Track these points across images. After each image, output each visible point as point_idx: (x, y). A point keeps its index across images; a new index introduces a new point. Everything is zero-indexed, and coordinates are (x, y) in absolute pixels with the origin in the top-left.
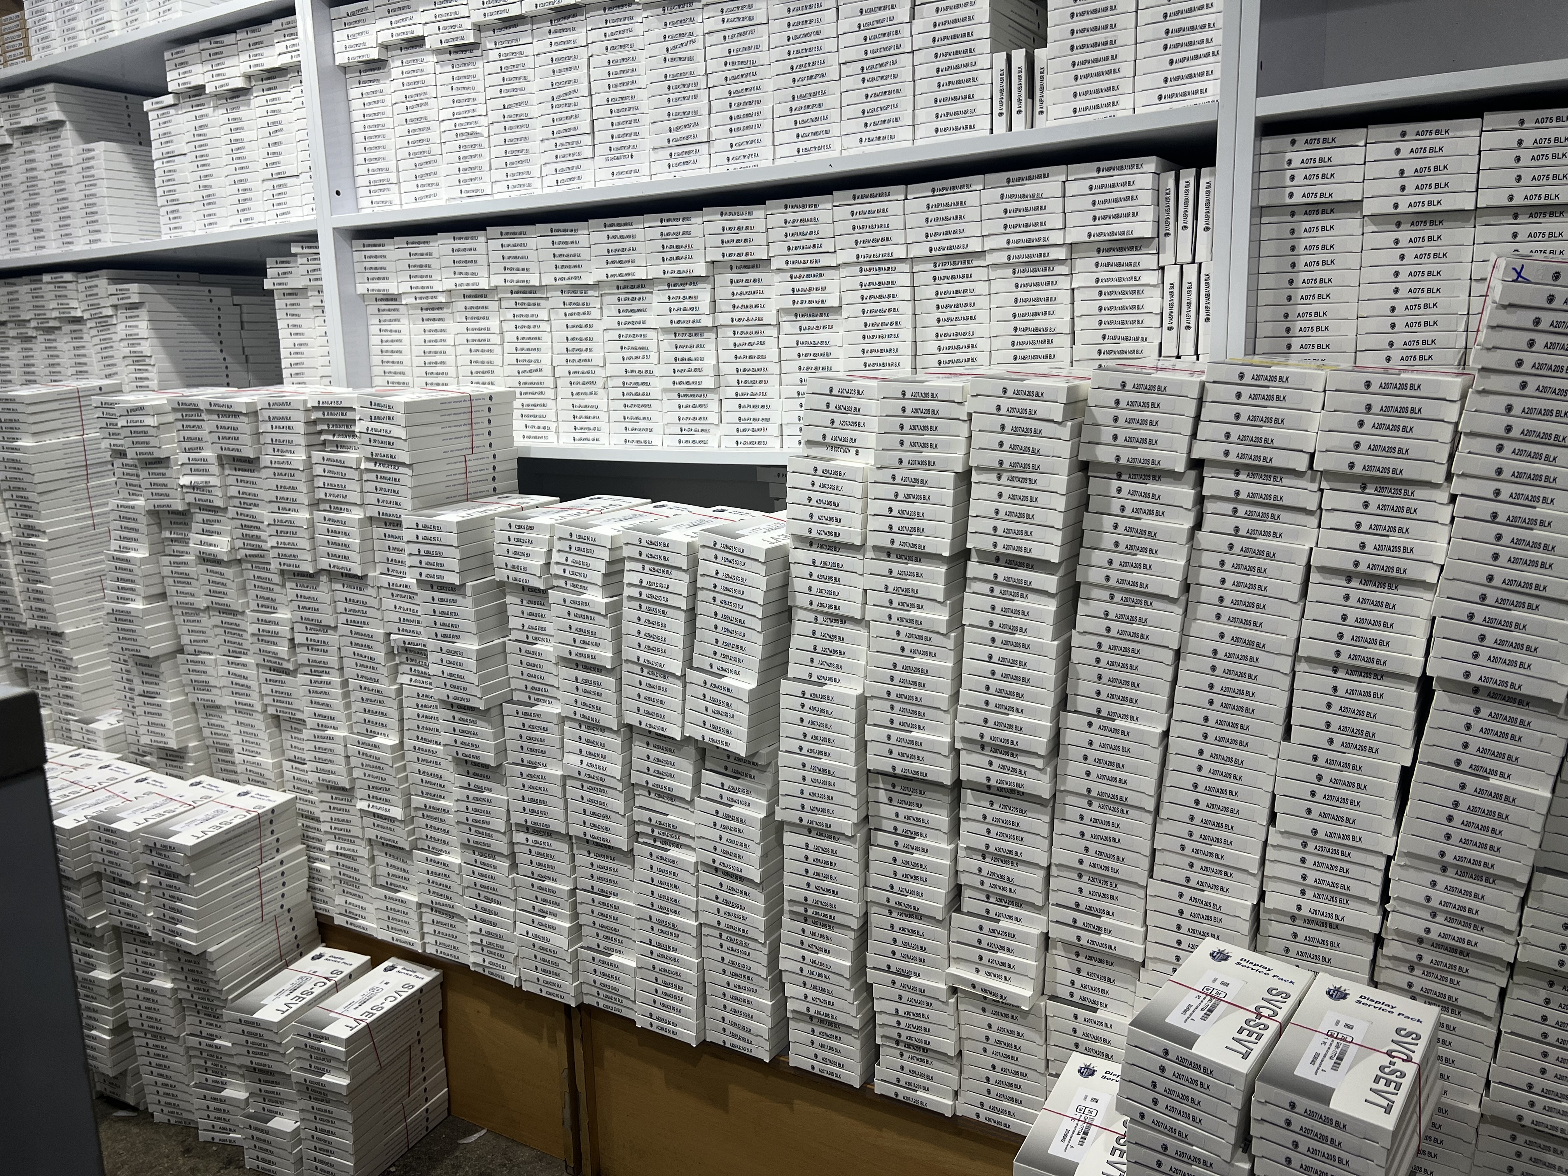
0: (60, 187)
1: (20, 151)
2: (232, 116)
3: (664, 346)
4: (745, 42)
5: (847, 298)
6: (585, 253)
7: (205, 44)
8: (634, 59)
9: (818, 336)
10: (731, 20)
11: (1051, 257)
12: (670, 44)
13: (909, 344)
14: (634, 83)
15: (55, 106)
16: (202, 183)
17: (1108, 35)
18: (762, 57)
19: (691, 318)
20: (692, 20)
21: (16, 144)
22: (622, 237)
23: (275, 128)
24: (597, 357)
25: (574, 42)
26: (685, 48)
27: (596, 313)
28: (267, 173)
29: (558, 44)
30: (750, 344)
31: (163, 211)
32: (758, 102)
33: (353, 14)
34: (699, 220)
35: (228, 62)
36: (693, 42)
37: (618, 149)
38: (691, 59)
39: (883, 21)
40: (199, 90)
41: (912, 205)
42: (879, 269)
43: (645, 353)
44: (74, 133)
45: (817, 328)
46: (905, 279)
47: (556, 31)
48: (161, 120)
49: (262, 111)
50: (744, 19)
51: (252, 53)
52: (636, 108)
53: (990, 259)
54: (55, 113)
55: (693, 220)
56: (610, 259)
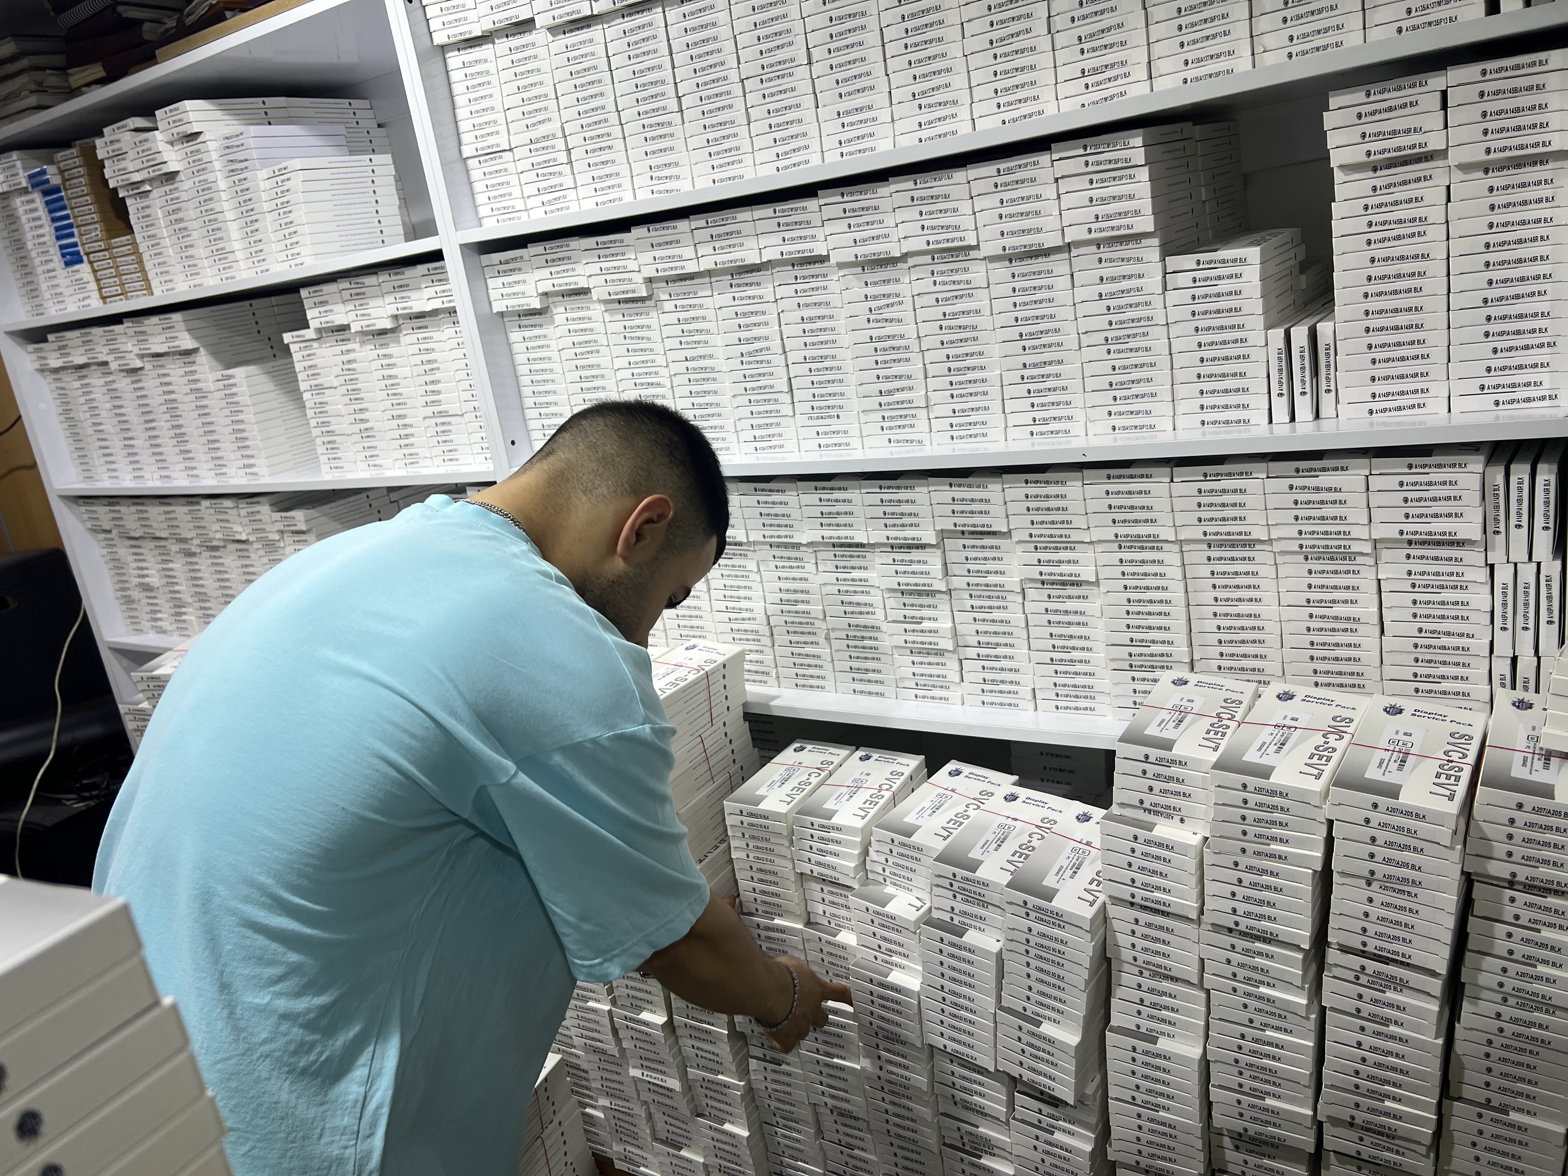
0: (203, 411)
1: (154, 373)
2: (382, 352)
3: (891, 603)
4: (961, 306)
5: (1104, 573)
6: (795, 513)
7: (343, 284)
8: (831, 317)
9: (1070, 605)
10: (945, 283)
11: (1353, 549)
12: (874, 304)
13: (1183, 622)
14: (834, 342)
15: (186, 335)
16: (358, 416)
17: (1414, 318)
18: (983, 321)
19: (921, 581)
20: (897, 281)
21: (148, 366)
22: (837, 501)
23: (431, 366)
24: (816, 610)
25: (761, 297)
26: (890, 309)
27: (810, 567)
28: (429, 411)
29: (742, 299)
30: (990, 607)
31: (319, 441)
32: (983, 368)
33: (507, 262)
34: (925, 490)
35: (373, 303)
36: (901, 303)
37: (821, 408)
38: (900, 321)
39: (1129, 291)
40: (343, 329)
41: (1178, 488)
42: (1142, 548)
43: (870, 609)
44: (209, 357)
45: (1069, 597)
46: (1175, 559)
47: (739, 285)
48: (305, 353)
49: (415, 349)
50: (959, 283)
51: (398, 295)
52: (839, 368)
53: (1277, 547)
54: (186, 342)
55: (917, 489)
56: (824, 521)
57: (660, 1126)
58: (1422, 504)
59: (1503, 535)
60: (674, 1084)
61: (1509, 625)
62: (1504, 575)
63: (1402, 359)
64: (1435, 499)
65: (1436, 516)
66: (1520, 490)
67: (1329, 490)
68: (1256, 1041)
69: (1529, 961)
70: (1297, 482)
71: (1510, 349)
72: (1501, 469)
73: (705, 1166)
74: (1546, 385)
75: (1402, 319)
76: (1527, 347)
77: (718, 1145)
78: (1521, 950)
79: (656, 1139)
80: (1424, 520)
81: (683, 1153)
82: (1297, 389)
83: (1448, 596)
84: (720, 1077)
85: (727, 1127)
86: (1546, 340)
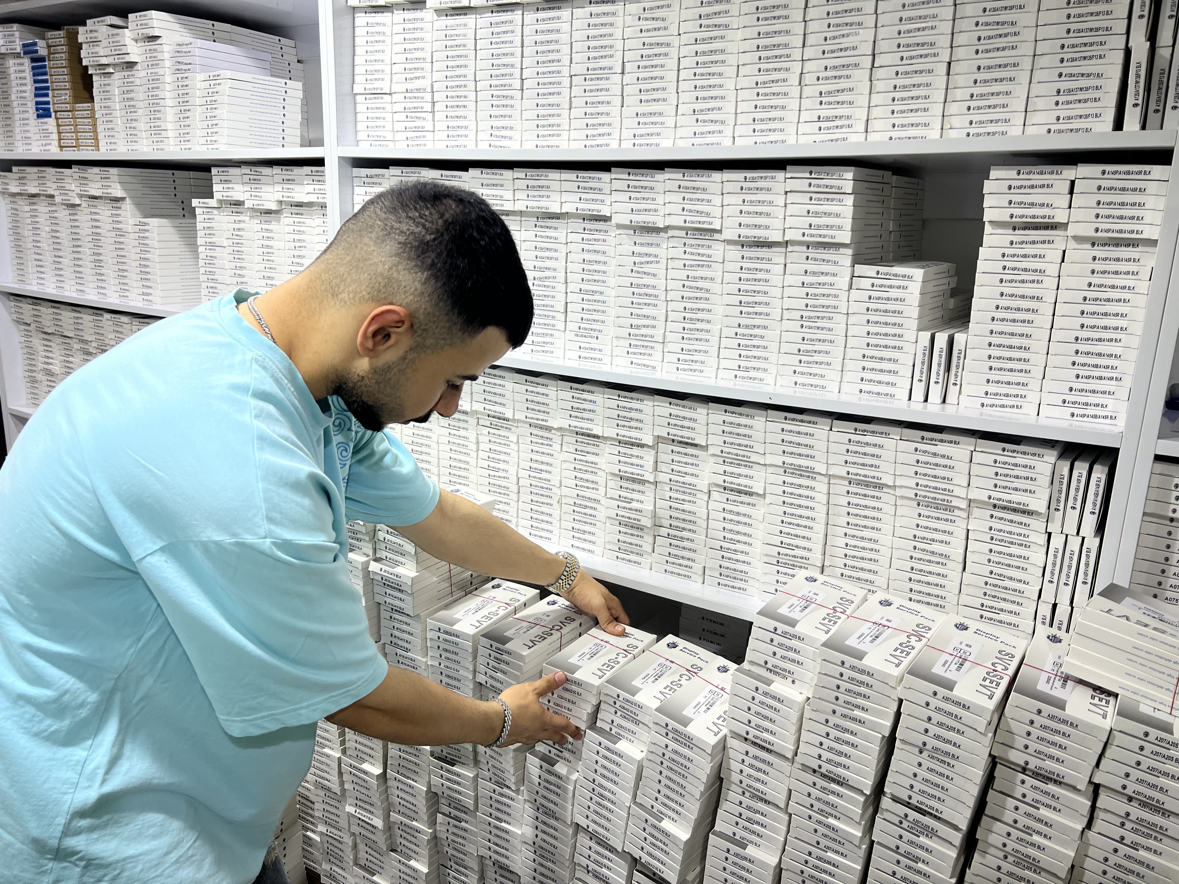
0: (119, 246)
1: (88, 210)
2: (265, 226)
3: (611, 484)
4: (701, 273)
5: (770, 489)
6: (553, 404)
7: (245, 170)
8: (605, 263)
9: (742, 509)
10: (692, 254)
11: (953, 504)
12: (638, 260)
13: (822, 536)
14: (604, 282)
15: (118, 186)
16: (238, 272)
17: (1024, 342)
18: (716, 287)
19: (636, 471)
20: (658, 245)
21: (84, 205)
22: (585, 400)
23: (300, 244)
24: (555, 479)
25: (556, 239)
26: (649, 265)
27: (557, 447)
29: (542, 237)
30: (683, 500)
31: (204, 285)
32: (709, 322)
33: (371, 177)
34: (651, 404)
35: (265, 188)
36: (657, 262)
37: (586, 329)
38: (654, 275)
39: (824, 284)
40: (239, 203)
41: (835, 436)
42: (801, 475)
43: (595, 486)
44: (133, 206)
45: (742, 503)
46: (824, 488)
47: (542, 227)
48: (207, 217)
49: (290, 229)
50: (703, 255)
51: (285, 186)
52: (604, 302)
53: (899, 492)
54: (118, 191)
55: (645, 402)
56: (573, 414)
57: (362, 855)
58: (1008, 479)
59: (1061, 513)
60: (378, 823)
61: (1055, 580)
62: (1057, 542)
63: (1011, 370)
64: (1017, 477)
65: (1016, 489)
66: (1079, 481)
67: (943, 456)
68: (819, 859)
69: (1028, 830)
70: (921, 447)
71: (1088, 377)
72: (1068, 464)
74: (1109, 408)
75: (1016, 341)
76: (1100, 378)
77: (403, 876)
78: (1023, 821)
79: (356, 864)
80: (1007, 491)
81: (375, 878)
82: (933, 378)
83: (1014, 550)
84: (414, 823)
85: (413, 863)
86: (1115, 375)
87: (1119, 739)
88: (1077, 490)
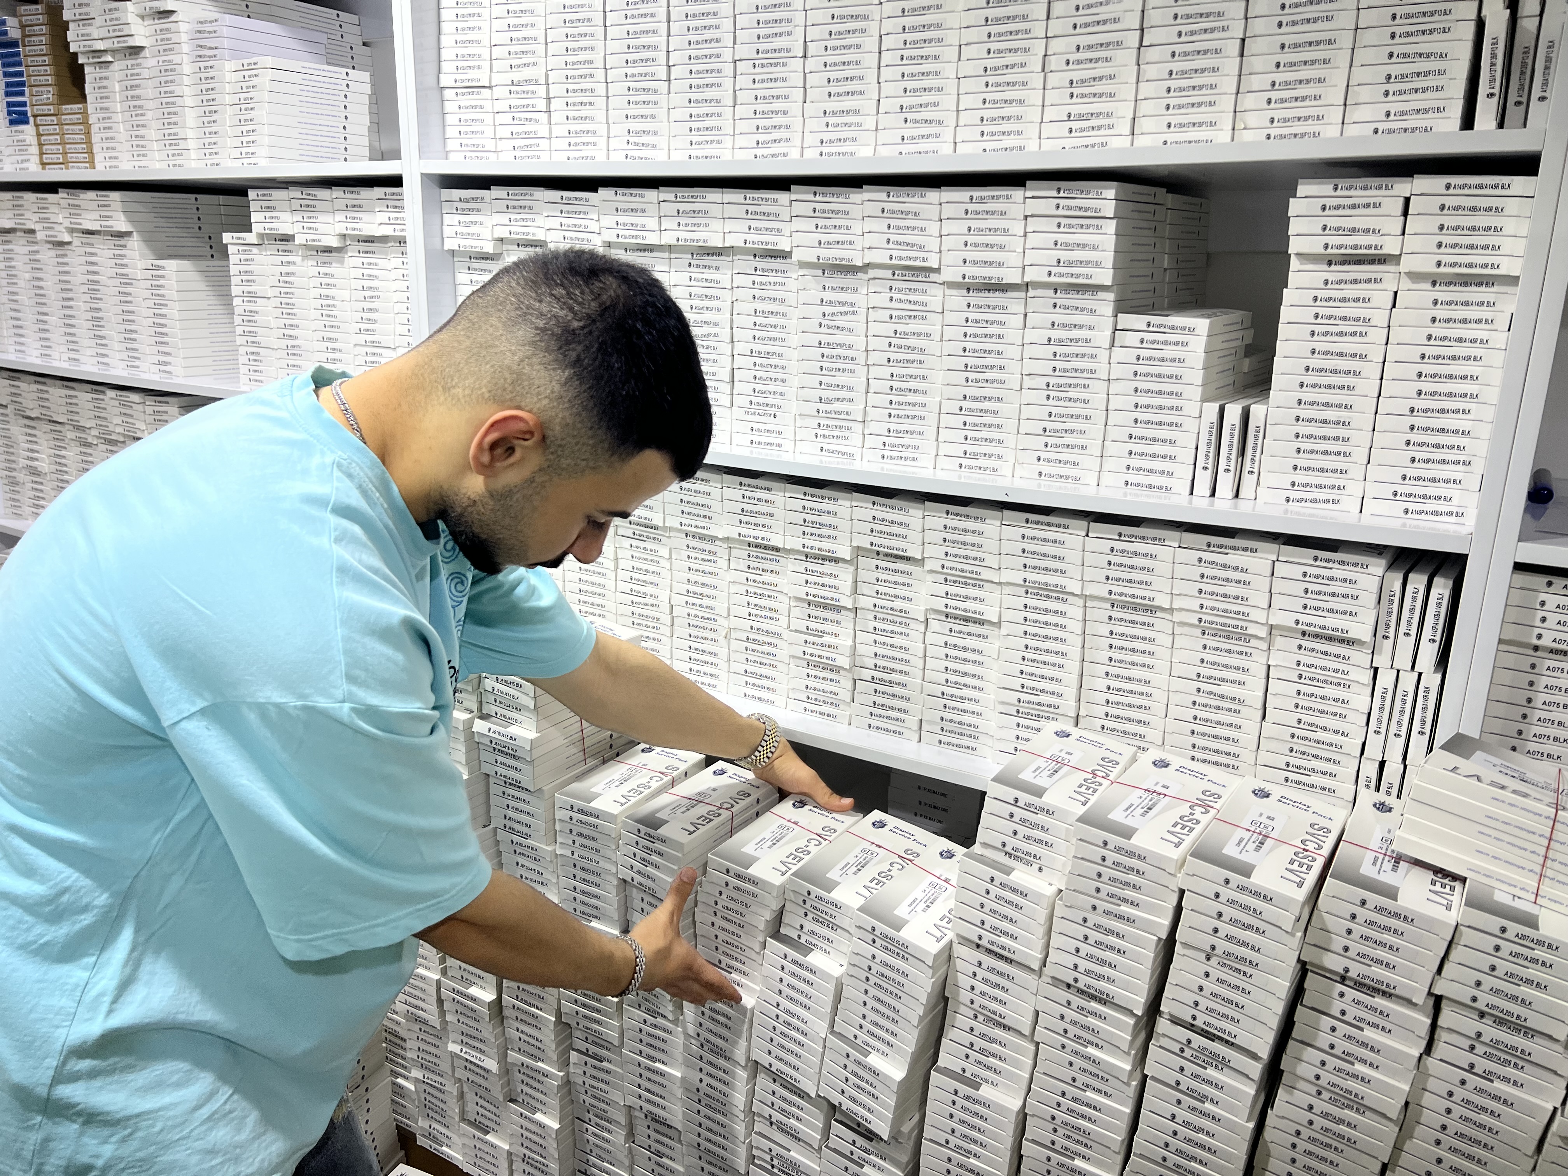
0: (125, 298)
1: (82, 250)
2: (323, 270)
3: (796, 612)
4: (914, 326)
5: (1007, 615)
6: (716, 506)
7: (295, 192)
8: (784, 315)
9: (970, 643)
10: (901, 301)
11: (1249, 632)
12: (828, 310)
13: (1075, 677)
14: (783, 340)
15: (122, 217)
16: (287, 332)
17: (1343, 415)
18: (932, 346)
19: (829, 595)
20: (855, 290)
21: (76, 242)
22: (759, 500)
23: (371, 294)
24: (721, 607)
25: (717, 282)
26: (844, 317)
27: (722, 563)
28: (361, 339)
29: (698, 280)
30: (892, 632)
31: (242, 350)
32: (924, 393)
33: (466, 201)
34: (848, 504)
35: (322, 218)
36: (855, 313)
37: (759, 404)
38: (851, 331)
39: (1078, 340)
40: (287, 239)
41: (1092, 543)
42: (1048, 597)
43: (775, 615)
44: (142, 244)
45: (970, 634)
46: (1078, 613)
47: (698, 266)
48: (243, 257)
49: (358, 273)
50: (915, 303)
51: (349, 215)
52: (784, 368)
53: (1177, 617)
54: (122, 225)
55: (840, 502)
56: (744, 519)
57: (471, 1108)
58: (1321, 597)
59: (1391, 640)
60: (492, 1065)
61: (1383, 730)
62: (1386, 679)
63: (1326, 453)
64: (1333, 595)
65: (1332, 611)
66: (1414, 599)
67: (1236, 569)
68: (1075, 1100)
69: (1348, 1057)
70: (1206, 556)
71: (1427, 461)
72: (1400, 576)
73: (509, 1154)
74: (1455, 501)
75: (1331, 414)
76: (1443, 462)
77: (526, 1133)
78: (1342, 1046)
79: (463, 1119)
80: (1320, 613)
81: (489, 1137)
82: (1222, 465)
83: (1331, 691)
84: (540, 1064)
85: (539, 1116)
86: (1462, 458)
87: (1467, 936)
88: (1412, 610)
